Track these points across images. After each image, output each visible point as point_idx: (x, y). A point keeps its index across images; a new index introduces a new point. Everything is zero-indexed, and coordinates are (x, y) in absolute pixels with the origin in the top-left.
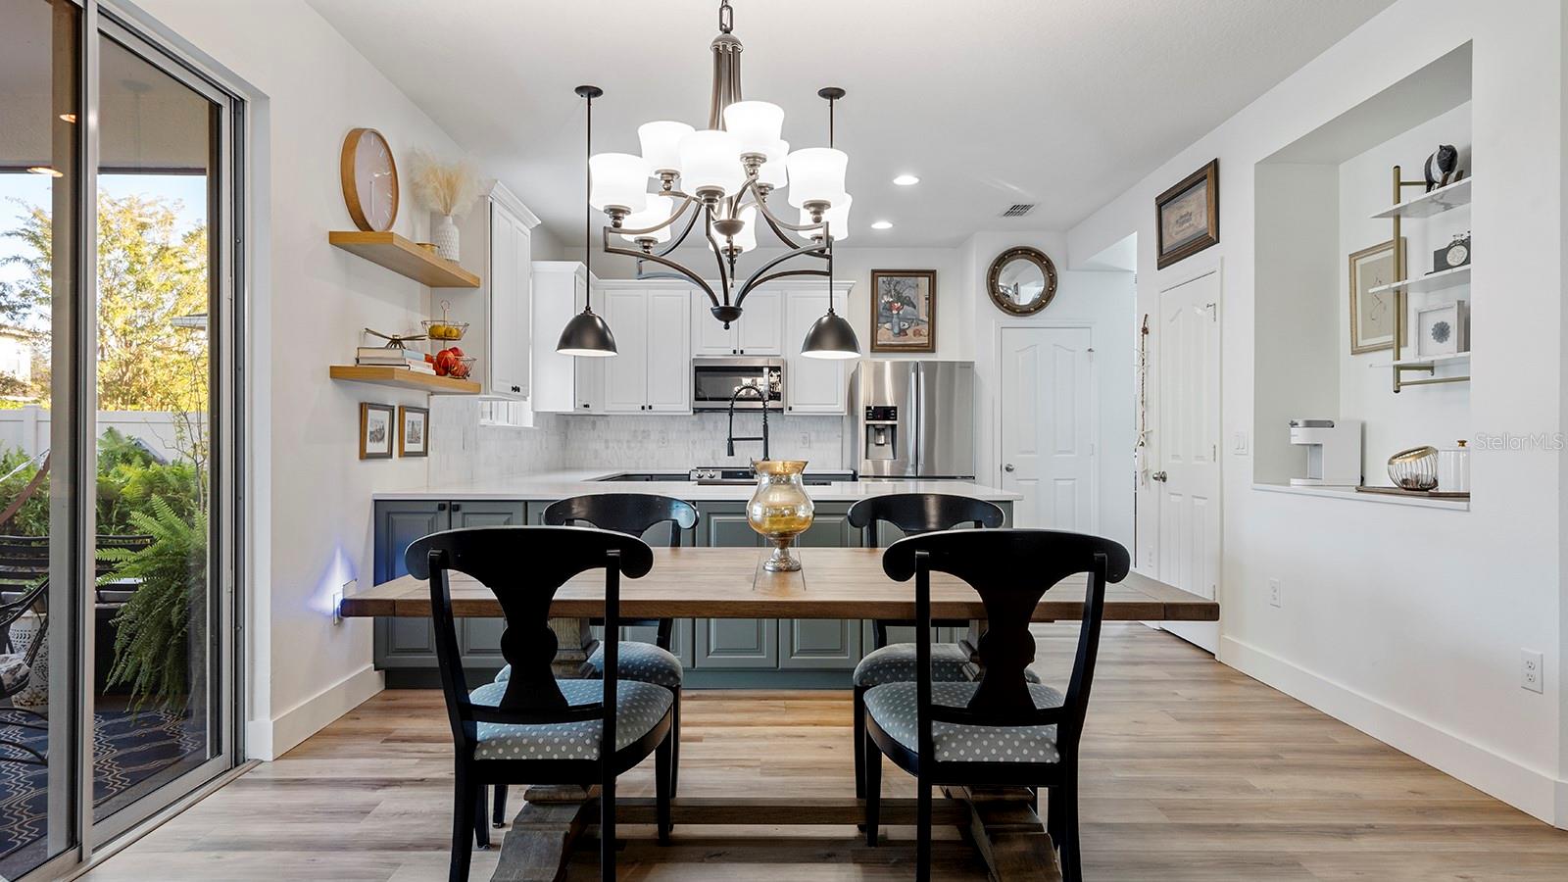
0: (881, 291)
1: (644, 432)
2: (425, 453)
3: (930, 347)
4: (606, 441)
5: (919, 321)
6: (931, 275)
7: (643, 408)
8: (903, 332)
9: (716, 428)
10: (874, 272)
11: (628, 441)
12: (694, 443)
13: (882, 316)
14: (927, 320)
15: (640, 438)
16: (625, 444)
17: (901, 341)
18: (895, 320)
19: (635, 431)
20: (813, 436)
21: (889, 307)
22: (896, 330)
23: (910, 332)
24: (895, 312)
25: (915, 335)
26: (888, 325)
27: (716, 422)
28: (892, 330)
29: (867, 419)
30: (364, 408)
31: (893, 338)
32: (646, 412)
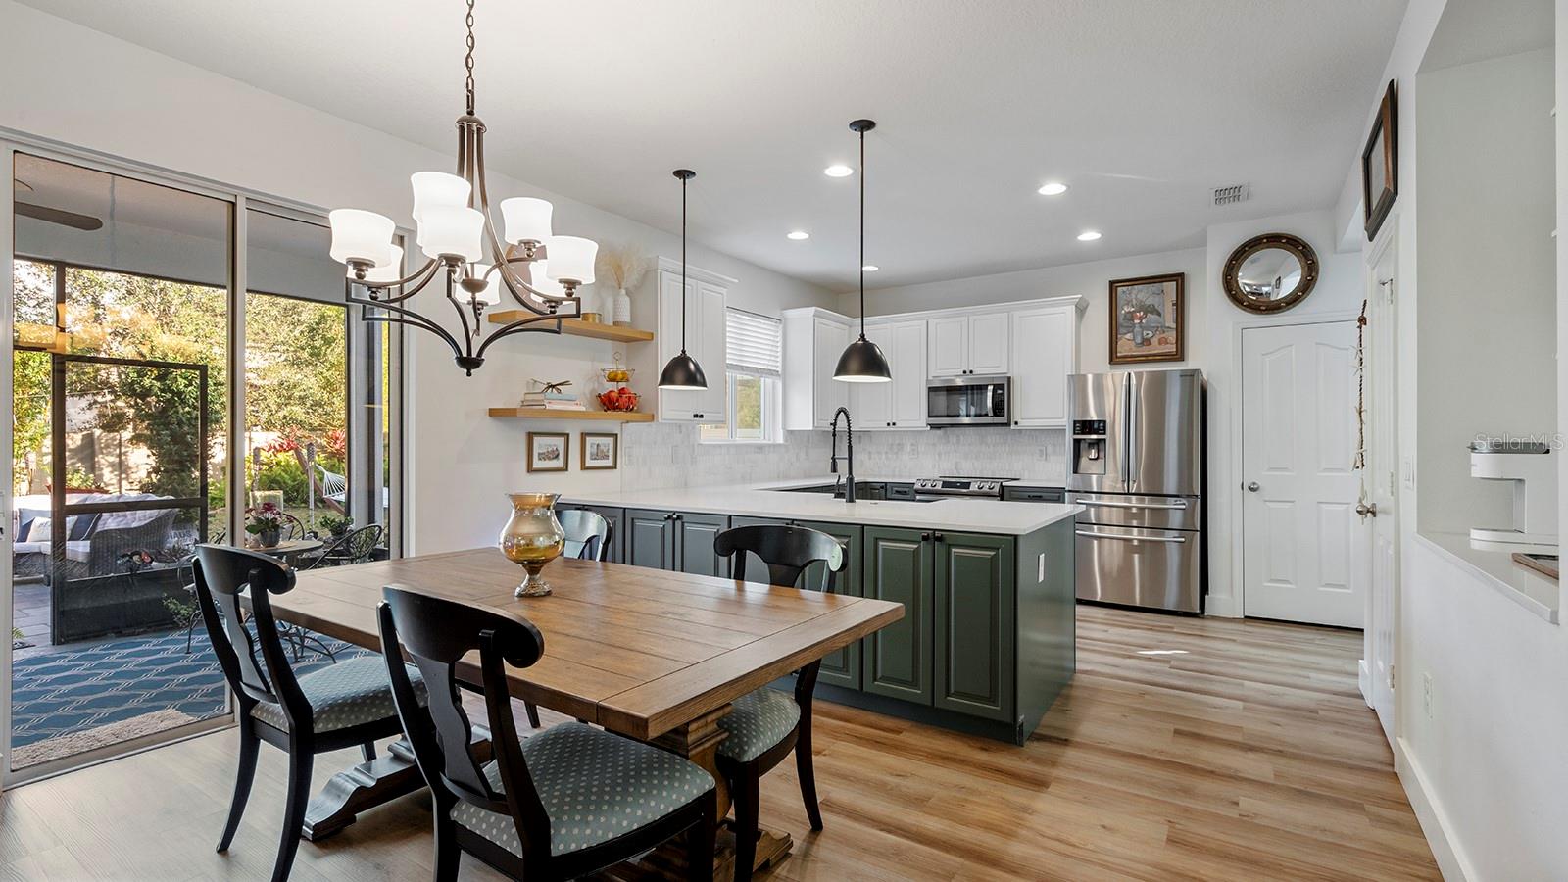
0: (1121, 302)
1: (899, 444)
2: (615, 467)
3: (1179, 355)
4: (870, 453)
5: (1164, 329)
6: (1179, 279)
7: (888, 425)
8: (1146, 342)
9: (958, 442)
10: (1112, 283)
11: (886, 453)
12: (940, 454)
13: (1122, 326)
14: (1174, 326)
15: (895, 450)
16: (884, 456)
17: (1145, 350)
18: (1137, 329)
19: (892, 445)
20: (1050, 449)
21: (1130, 317)
22: (1139, 340)
23: (1154, 341)
24: (1137, 322)
25: (1160, 344)
26: (1129, 336)
27: (958, 436)
28: (1134, 340)
29: (1075, 434)
30: (531, 436)
31: (1134, 349)
32: (891, 428)
